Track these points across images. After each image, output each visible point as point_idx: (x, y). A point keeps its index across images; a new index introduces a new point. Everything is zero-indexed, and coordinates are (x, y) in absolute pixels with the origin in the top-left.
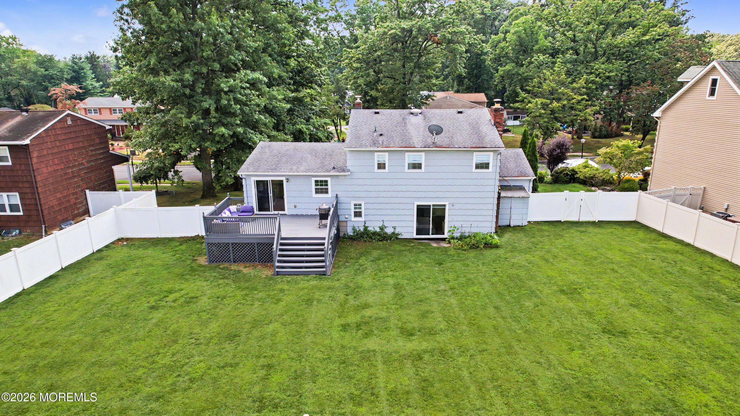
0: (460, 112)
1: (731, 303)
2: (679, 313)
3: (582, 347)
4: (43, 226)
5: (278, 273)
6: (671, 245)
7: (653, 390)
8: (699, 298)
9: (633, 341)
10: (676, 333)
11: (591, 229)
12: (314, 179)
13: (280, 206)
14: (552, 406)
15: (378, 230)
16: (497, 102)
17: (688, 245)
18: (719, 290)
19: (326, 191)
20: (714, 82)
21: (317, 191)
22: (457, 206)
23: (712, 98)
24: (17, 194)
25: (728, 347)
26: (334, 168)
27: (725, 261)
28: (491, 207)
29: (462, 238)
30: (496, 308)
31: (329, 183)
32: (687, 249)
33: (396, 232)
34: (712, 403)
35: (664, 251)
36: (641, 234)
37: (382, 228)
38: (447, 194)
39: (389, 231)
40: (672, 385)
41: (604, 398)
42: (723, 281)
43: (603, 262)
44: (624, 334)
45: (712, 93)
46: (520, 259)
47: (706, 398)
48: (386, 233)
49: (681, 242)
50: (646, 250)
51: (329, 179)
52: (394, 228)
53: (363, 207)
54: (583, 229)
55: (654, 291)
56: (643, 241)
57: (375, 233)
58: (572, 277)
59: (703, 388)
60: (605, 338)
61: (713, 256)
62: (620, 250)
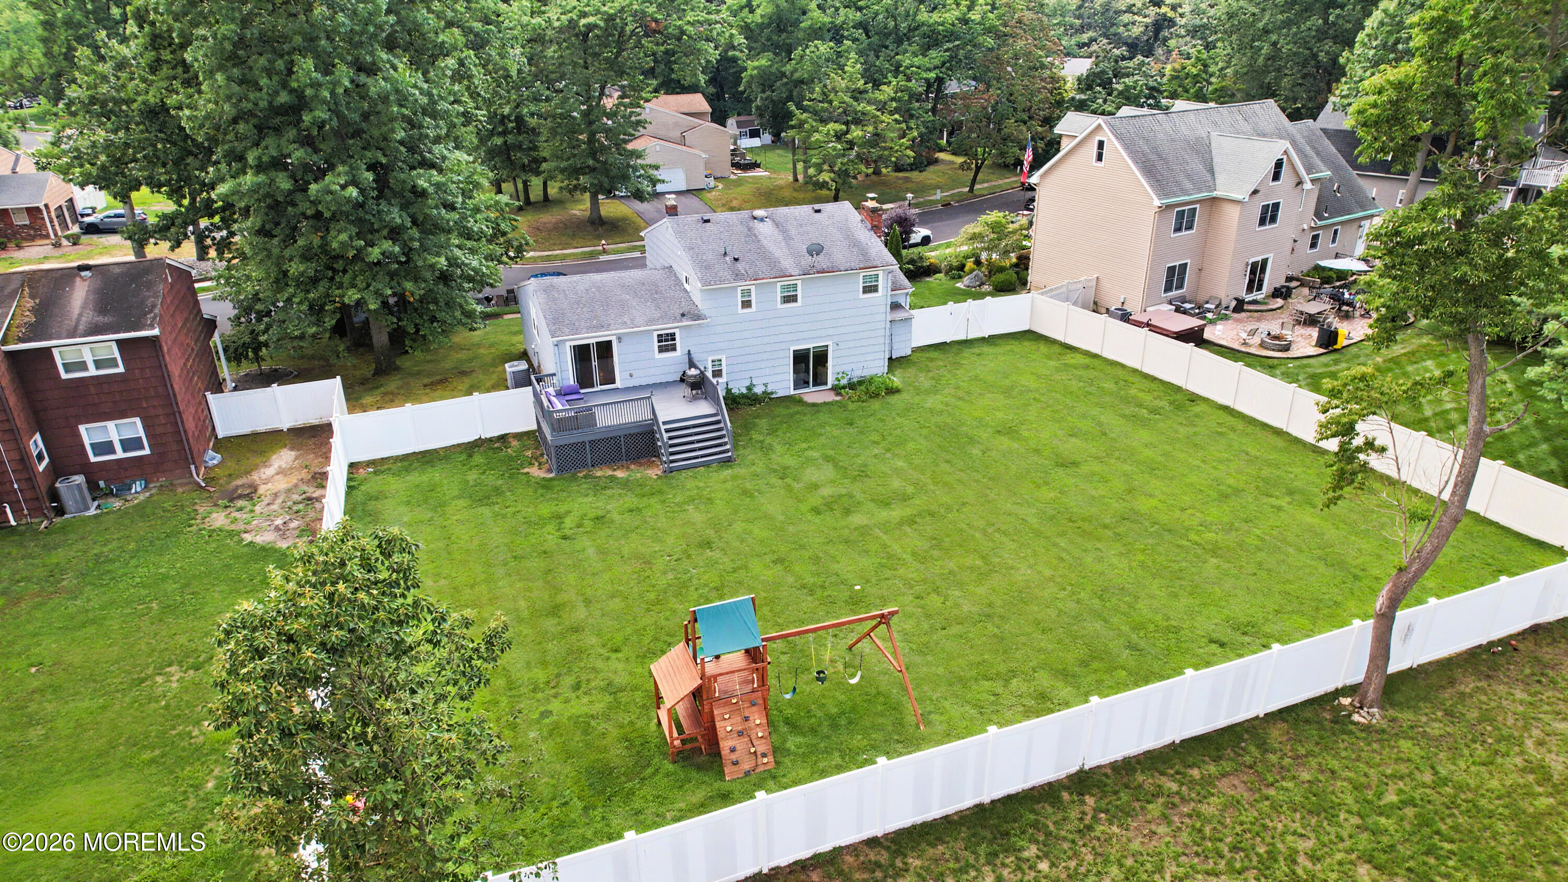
0: (818, 211)
1: (1152, 416)
2: (1112, 435)
3: (1047, 484)
4: (193, 467)
5: (671, 471)
6: (1079, 359)
7: (1116, 505)
8: (1124, 416)
9: (1084, 469)
10: (1117, 454)
11: (986, 349)
12: (656, 334)
13: (609, 378)
14: (1049, 534)
15: (744, 391)
16: (872, 199)
17: (1095, 356)
18: (1140, 405)
19: (673, 348)
20: (1101, 144)
21: (662, 350)
22: (842, 346)
23: (1099, 164)
24: (137, 420)
25: (1160, 459)
26: (683, 315)
27: (1135, 371)
28: (882, 340)
29: (852, 386)
30: (947, 462)
31: (677, 337)
32: (1096, 362)
33: (769, 389)
34: (1160, 506)
35: (1075, 367)
36: (1043, 348)
37: (749, 388)
38: (831, 332)
39: (758, 390)
40: (1128, 498)
41: (1083, 520)
42: (1140, 395)
43: (1021, 393)
44: (1075, 464)
45: (1100, 158)
46: (931, 402)
47: (1154, 502)
48: (756, 394)
49: (1087, 353)
50: (1058, 370)
51: (677, 331)
52: (766, 385)
53: (724, 363)
54: (977, 351)
55: (1084, 416)
56: (1049, 358)
57: (743, 396)
58: (1000, 415)
59: (1151, 496)
60: (1060, 471)
61: (1123, 366)
62: (1032, 373)
